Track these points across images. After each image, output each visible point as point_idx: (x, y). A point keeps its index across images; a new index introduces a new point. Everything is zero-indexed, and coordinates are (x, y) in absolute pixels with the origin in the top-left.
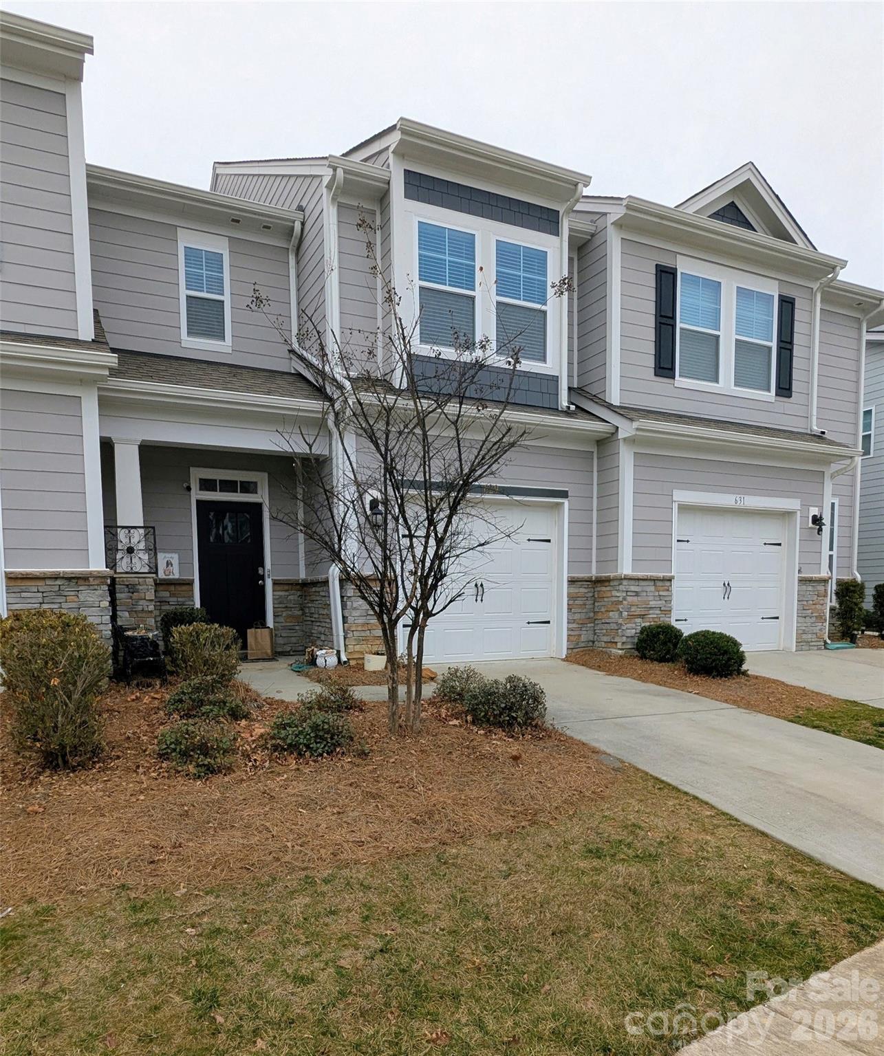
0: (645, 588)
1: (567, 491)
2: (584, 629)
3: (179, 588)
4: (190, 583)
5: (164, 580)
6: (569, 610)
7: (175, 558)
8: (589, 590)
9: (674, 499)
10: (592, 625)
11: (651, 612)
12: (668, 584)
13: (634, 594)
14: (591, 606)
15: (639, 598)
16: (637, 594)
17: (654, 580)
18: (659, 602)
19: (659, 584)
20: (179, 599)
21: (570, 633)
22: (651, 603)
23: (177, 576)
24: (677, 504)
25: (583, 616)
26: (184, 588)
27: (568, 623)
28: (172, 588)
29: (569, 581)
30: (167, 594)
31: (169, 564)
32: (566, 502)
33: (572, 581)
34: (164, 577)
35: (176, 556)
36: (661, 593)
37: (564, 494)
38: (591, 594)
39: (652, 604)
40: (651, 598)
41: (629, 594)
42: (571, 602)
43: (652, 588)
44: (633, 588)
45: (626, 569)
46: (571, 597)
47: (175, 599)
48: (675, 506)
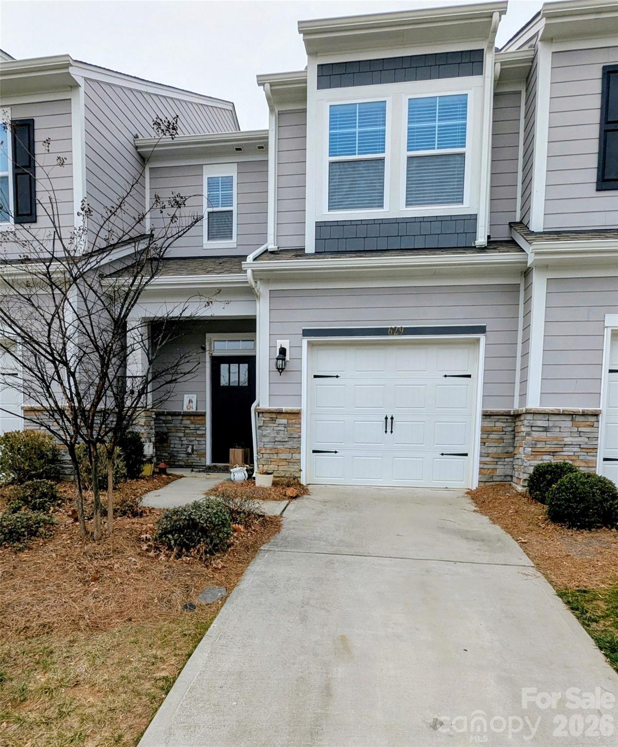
0: (557, 424)
1: (485, 326)
2: (500, 463)
3: (196, 418)
4: (203, 415)
5: (186, 412)
6: (483, 443)
7: (194, 397)
8: (508, 424)
9: (606, 325)
10: (511, 459)
11: (565, 449)
12: (593, 419)
13: (541, 429)
14: (511, 441)
15: (549, 434)
16: (546, 429)
17: (572, 415)
18: (579, 439)
19: (578, 419)
20: (196, 426)
21: (482, 466)
22: (565, 439)
23: (194, 410)
24: (610, 330)
25: (499, 450)
26: (200, 418)
27: (481, 456)
28: (192, 418)
29: (484, 415)
30: (188, 422)
31: (190, 401)
32: (482, 337)
33: (486, 415)
34: (187, 410)
35: (195, 396)
36: (580, 429)
37: (482, 330)
38: (510, 429)
39: (568, 440)
40: (565, 435)
41: (534, 429)
42: (485, 436)
43: (569, 424)
44: (539, 423)
45: (534, 403)
46: (485, 431)
47: (193, 426)
48: (608, 333)
